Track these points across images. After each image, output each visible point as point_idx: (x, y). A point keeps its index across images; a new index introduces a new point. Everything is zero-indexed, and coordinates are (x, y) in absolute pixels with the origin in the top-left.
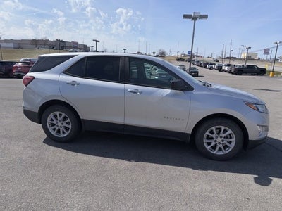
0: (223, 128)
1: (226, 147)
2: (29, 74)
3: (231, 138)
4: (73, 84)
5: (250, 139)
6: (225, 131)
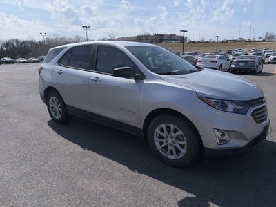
4: (59, 73)
5: (204, 145)
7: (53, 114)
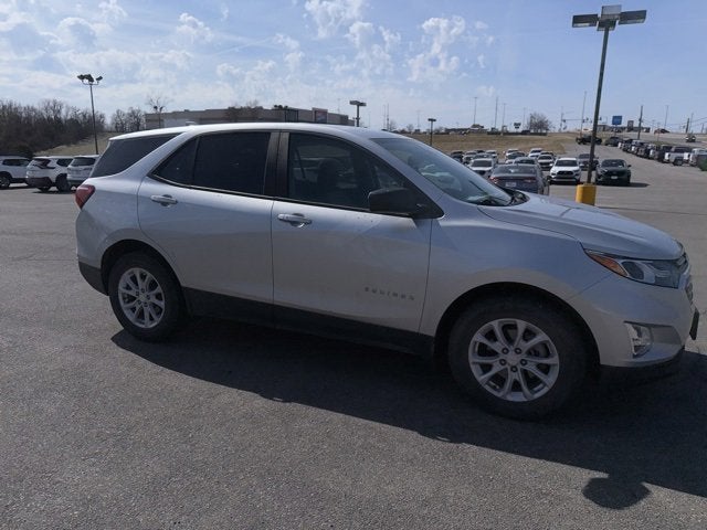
0: (522, 325)
6: (528, 334)
7: (131, 317)
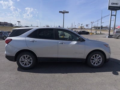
0: (97, 55)
1: (98, 62)
2: (8, 38)
3: (100, 59)
4: (33, 42)
5: (107, 58)
6: (98, 56)
7: (23, 65)
